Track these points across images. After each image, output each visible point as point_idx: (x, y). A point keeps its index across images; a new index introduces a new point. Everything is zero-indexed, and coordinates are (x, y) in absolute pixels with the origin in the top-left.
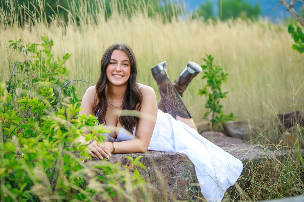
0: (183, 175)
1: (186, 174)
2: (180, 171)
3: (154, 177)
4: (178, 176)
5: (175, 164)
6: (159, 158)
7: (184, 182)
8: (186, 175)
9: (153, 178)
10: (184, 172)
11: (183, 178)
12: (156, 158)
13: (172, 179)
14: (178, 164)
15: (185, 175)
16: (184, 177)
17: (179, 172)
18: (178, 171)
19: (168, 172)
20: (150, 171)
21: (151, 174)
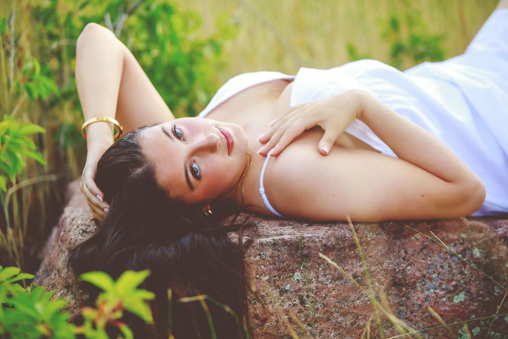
0: (444, 286)
1: (454, 283)
2: (434, 276)
3: (319, 306)
4: (422, 292)
5: (410, 251)
6: (337, 239)
7: (449, 311)
8: (455, 286)
9: (318, 309)
10: (447, 276)
11: (444, 299)
12: (324, 241)
13: (402, 305)
14: (425, 251)
15: (452, 289)
16: (450, 292)
17: (431, 279)
18: (424, 276)
19: (382, 284)
20: (301, 285)
21: (308, 296)
